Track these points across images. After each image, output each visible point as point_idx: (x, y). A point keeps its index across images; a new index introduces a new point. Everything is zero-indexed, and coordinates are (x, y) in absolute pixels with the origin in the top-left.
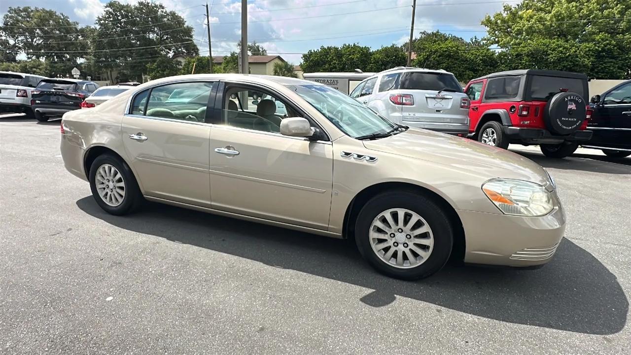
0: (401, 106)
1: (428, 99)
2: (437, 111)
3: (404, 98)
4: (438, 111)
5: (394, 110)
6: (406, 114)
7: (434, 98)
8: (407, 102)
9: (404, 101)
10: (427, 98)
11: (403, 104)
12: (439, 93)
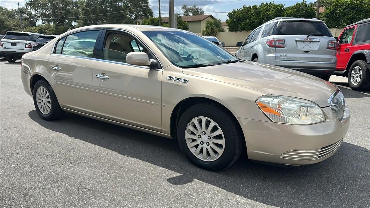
0: (275, 48)
1: (298, 42)
2: (305, 52)
3: (277, 42)
4: (307, 52)
5: (270, 52)
6: (279, 55)
7: (303, 41)
8: (280, 45)
9: (277, 44)
10: (296, 41)
11: (276, 47)
12: (307, 37)
